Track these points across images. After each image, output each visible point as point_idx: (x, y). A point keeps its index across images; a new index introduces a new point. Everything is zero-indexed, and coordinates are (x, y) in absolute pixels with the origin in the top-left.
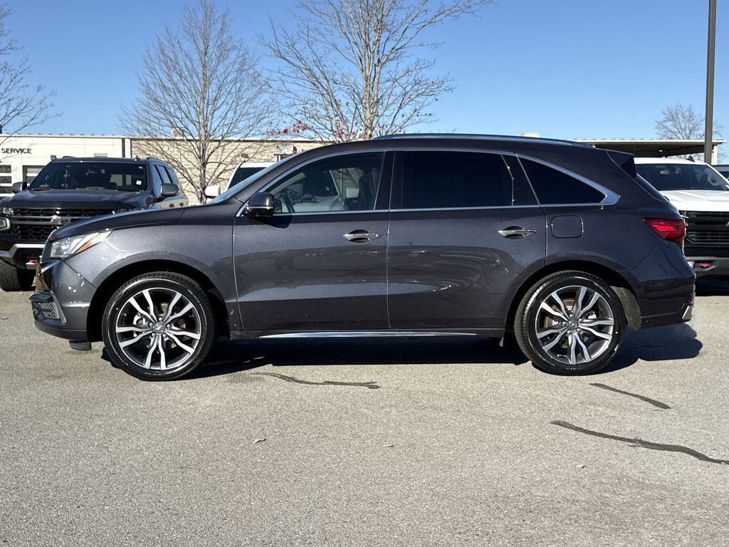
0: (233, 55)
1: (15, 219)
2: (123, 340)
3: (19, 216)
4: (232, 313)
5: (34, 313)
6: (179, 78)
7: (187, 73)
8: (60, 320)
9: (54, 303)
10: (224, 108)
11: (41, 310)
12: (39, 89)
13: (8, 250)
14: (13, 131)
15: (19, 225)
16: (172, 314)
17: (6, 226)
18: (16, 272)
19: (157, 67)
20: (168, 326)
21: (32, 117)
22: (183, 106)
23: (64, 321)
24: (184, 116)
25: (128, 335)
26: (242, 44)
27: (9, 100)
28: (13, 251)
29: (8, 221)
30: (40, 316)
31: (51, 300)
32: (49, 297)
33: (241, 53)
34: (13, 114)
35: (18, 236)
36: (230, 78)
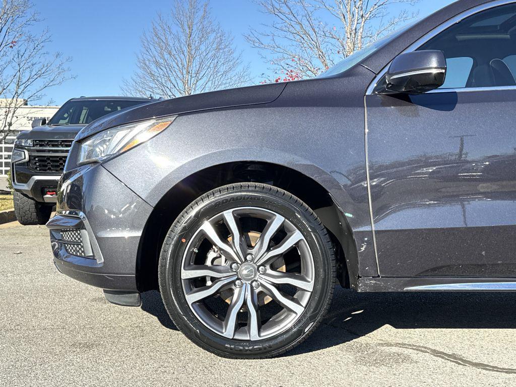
0: (212, 36)
1: (34, 151)
2: (190, 291)
3: (38, 148)
4: (363, 249)
5: (53, 247)
6: (169, 56)
7: (175, 52)
8: (93, 258)
9: (84, 231)
10: (205, 79)
11: (63, 243)
12: (58, 55)
13: (26, 182)
14: (36, 92)
15: (38, 157)
16: (268, 250)
17: (25, 158)
18: (34, 205)
19: (152, 47)
20: (260, 268)
21: (51, 80)
22: (172, 78)
23: (101, 260)
24: (172, 86)
25: (199, 283)
26: (219, 28)
27: (33, 65)
28: (31, 183)
29: (26, 152)
30: (62, 252)
31: (80, 226)
32: (78, 221)
33: (219, 35)
34: (36, 77)
35: (36, 168)
36: (210, 54)
